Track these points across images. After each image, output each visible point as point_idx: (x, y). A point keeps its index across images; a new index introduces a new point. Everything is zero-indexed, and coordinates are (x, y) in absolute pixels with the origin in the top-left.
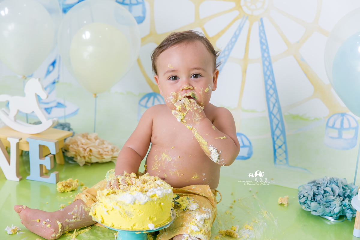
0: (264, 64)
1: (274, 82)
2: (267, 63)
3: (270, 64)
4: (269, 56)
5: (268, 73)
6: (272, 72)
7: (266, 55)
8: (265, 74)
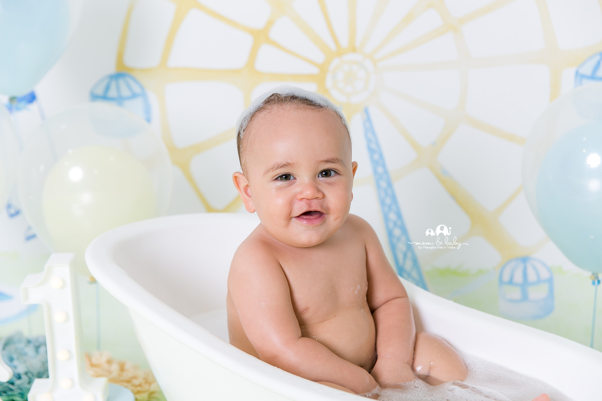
0: (378, 186)
1: (399, 215)
2: (383, 184)
3: (390, 185)
4: (386, 172)
5: (388, 201)
6: (394, 198)
7: (380, 170)
8: (382, 203)
